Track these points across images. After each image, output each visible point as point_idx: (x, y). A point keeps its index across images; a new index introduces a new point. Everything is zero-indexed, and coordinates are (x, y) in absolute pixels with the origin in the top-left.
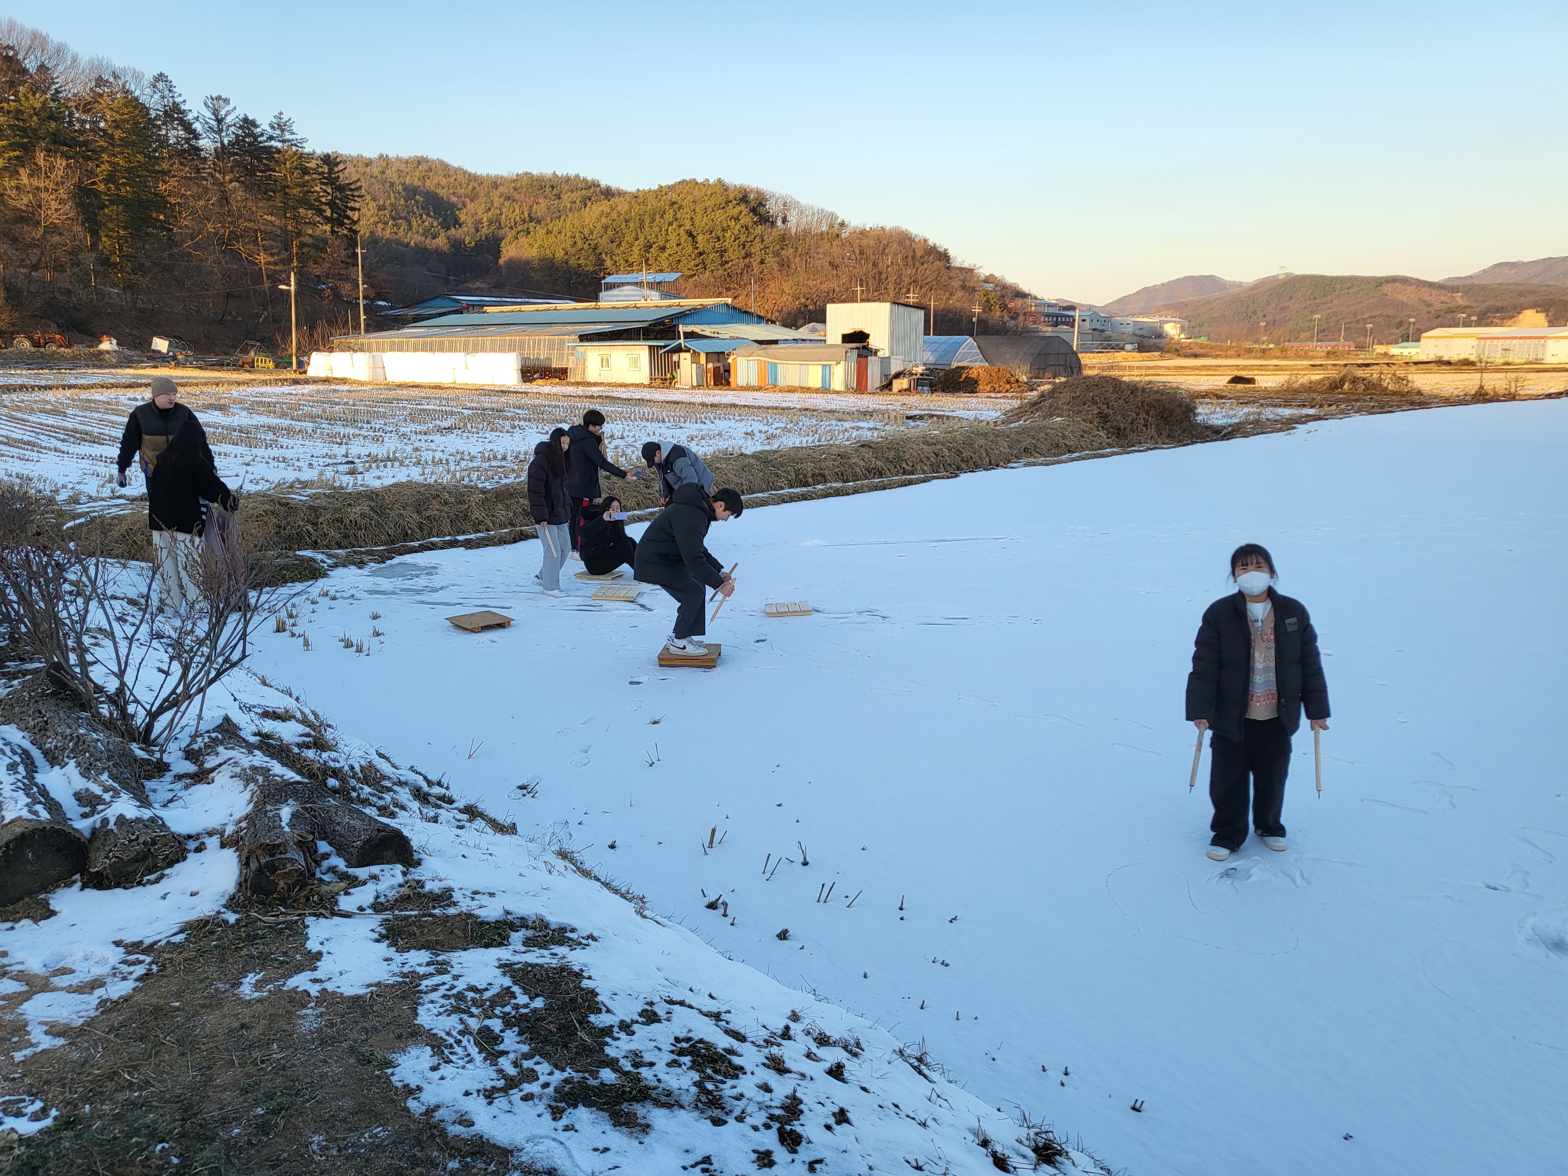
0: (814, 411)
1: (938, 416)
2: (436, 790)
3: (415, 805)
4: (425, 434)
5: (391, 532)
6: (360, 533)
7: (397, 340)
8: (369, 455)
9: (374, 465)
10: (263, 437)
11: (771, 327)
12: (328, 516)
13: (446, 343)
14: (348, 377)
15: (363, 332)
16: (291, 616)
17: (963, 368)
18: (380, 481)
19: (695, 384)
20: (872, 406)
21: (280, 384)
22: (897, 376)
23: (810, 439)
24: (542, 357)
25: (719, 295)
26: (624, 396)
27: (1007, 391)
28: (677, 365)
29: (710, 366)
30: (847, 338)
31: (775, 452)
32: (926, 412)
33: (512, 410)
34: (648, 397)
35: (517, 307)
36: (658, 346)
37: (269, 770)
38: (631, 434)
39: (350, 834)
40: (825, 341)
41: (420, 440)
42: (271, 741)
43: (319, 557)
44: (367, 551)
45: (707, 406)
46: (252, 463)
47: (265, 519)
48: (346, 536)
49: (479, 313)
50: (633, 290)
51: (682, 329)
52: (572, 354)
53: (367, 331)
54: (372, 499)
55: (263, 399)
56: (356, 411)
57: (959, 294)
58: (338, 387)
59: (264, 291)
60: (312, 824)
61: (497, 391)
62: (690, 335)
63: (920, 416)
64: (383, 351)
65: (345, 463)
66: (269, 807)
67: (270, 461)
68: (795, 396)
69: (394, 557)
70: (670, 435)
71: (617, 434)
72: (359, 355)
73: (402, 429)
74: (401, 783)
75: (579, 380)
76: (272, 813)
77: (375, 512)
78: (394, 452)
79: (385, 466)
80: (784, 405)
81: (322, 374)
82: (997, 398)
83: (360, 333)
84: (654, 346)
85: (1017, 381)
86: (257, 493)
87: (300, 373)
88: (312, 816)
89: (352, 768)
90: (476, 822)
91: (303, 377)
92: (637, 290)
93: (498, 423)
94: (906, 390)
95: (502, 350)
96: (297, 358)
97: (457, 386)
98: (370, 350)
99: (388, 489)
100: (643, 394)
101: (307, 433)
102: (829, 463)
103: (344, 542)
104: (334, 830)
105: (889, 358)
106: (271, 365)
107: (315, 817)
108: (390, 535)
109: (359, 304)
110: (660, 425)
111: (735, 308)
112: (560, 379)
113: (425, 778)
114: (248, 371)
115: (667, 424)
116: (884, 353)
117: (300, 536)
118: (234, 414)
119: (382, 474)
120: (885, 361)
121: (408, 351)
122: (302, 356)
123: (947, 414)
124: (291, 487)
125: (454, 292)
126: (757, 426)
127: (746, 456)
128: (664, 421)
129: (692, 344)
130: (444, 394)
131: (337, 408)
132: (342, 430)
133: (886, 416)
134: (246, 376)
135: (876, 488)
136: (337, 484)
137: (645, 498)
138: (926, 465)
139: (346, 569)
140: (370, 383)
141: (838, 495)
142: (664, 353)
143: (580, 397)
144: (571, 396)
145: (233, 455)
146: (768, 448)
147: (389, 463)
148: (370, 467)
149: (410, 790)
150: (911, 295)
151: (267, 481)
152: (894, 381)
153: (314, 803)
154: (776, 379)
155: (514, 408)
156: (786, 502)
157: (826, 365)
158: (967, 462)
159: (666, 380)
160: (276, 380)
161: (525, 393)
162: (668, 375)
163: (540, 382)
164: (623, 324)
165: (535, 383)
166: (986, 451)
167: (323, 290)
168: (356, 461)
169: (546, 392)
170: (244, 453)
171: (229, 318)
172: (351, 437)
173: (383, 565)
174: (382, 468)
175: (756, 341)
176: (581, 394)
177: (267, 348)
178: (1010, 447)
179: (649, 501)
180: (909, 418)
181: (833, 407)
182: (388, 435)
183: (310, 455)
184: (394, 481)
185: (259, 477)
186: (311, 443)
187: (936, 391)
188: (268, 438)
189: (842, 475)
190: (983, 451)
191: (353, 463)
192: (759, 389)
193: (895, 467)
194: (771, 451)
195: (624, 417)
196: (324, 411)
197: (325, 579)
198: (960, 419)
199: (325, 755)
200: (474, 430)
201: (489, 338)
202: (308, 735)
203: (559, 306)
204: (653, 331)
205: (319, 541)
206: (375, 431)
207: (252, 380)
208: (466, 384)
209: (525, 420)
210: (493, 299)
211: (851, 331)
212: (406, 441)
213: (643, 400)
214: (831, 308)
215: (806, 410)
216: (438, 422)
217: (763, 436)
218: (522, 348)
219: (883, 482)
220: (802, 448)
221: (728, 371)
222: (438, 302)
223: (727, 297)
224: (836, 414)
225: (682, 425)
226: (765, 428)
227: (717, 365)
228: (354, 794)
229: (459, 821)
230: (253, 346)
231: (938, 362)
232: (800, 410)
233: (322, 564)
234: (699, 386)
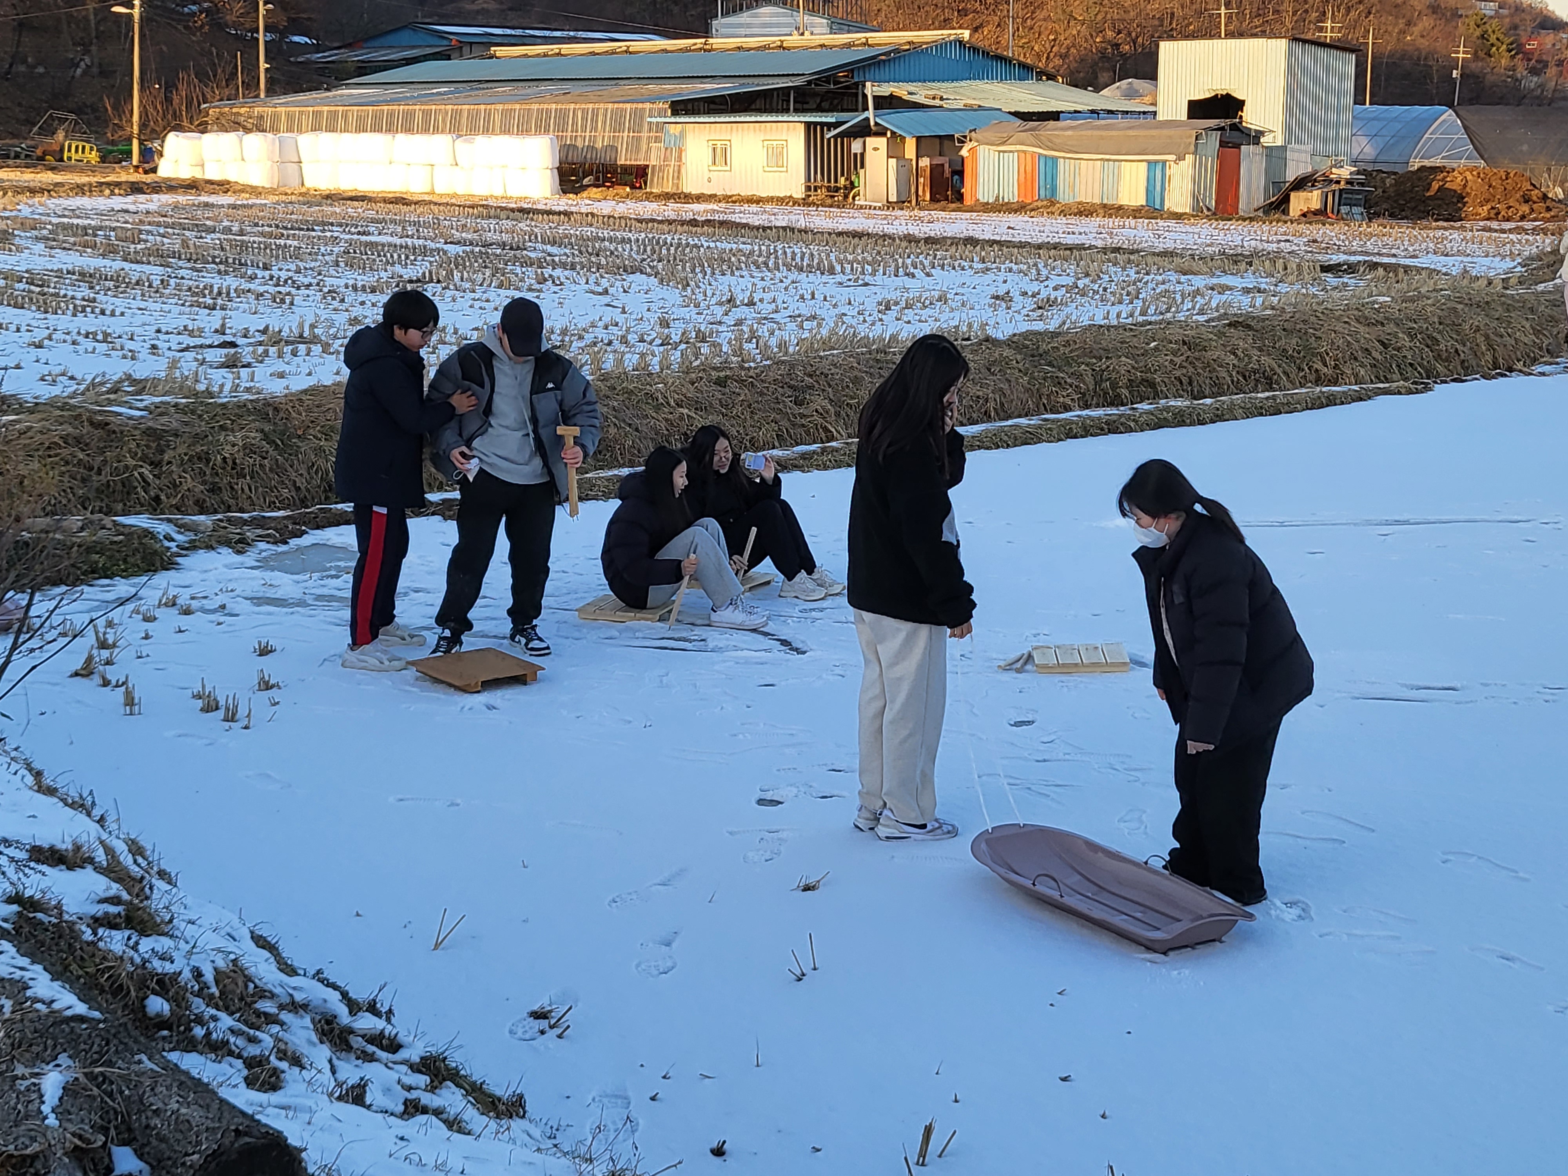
0: (1132, 252)
1: (1385, 266)
2: (367, 1022)
3: (320, 1054)
4: (373, 291)
5: (301, 483)
6: (242, 484)
7: (326, 108)
8: (264, 331)
9: (273, 350)
10: (70, 293)
11: (1048, 87)
12: (182, 450)
13: (419, 116)
14: (232, 179)
15: (262, 95)
16: (103, 645)
17: (1434, 170)
18: (283, 382)
19: (893, 198)
20: (1250, 245)
21: (107, 192)
22: (1300, 184)
23: (1125, 309)
24: (599, 145)
25: (945, 24)
26: (756, 221)
27: (1523, 218)
28: (860, 161)
29: (925, 162)
30: (1198, 109)
31: (1055, 335)
32: (1360, 258)
33: (539, 246)
34: (802, 224)
35: (555, 48)
36: (822, 124)
37: (27, 988)
38: (768, 296)
39: (179, 1136)
40: (1155, 113)
41: (363, 303)
42: (40, 915)
43: (162, 528)
44: (254, 518)
45: (917, 241)
46: (46, 342)
47: (65, 452)
48: (214, 489)
49: (482, 57)
50: (777, 15)
51: (871, 90)
52: (657, 140)
53: (271, 91)
54: (266, 418)
55: (76, 221)
56: (244, 245)
57: (1426, 22)
58: (212, 199)
59: (86, 19)
60: (105, 1111)
61: (512, 210)
62: (885, 103)
63: (1350, 266)
64: (300, 131)
65: (220, 346)
66: (20, 1070)
67: (80, 339)
68: (1092, 224)
69: (306, 532)
70: (844, 299)
71: (740, 298)
72: (254, 140)
73: (329, 281)
74: (295, 1007)
75: (669, 189)
76: (27, 1083)
77: (271, 442)
78: (313, 326)
79: (294, 353)
80: (1070, 240)
81: (185, 173)
82: (1503, 231)
83: (257, 96)
84: (816, 124)
85: (1545, 197)
86: (52, 403)
87: (146, 172)
88: (105, 1092)
89: (198, 974)
90: (444, 1092)
91: (149, 178)
92: (784, 15)
93: (512, 272)
94: (1316, 213)
95: (523, 130)
96: (141, 143)
97: (435, 199)
98: (274, 129)
99: (298, 399)
100: (793, 218)
101: (150, 286)
102: (1164, 359)
103: (211, 501)
104: (147, 1126)
105: (1284, 148)
106: (93, 156)
107: (110, 1095)
108: (298, 489)
109: (257, 39)
110: (825, 278)
111: (975, 50)
112: (633, 187)
113: (345, 995)
114: (53, 169)
115: (839, 278)
116: (1274, 139)
117: (128, 488)
118: (19, 249)
119: (287, 369)
120: (1276, 155)
121: (346, 130)
122: (151, 140)
123: (1403, 261)
124: (115, 390)
125: (435, 19)
126: (1016, 283)
127: (995, 342)
128: (832, 271)
129: (890, 120)
130: (410, 214)
131: (208, 239)
132: (217, 282)
133: (1280, 263)
134: (49, 177)
135: (1260, 411)
136: (201, 387)
137: (794, 425)
138: (1362, 366)
139: (212, 554)
140: (272, 191)
141: (1181, 424)
142: (835, 137)
143: (670, 222)
144: (653, 220)
145: (13, 328)
146: (1039, 326)
147: (302, 347)
148: (266, 352)
149: (313, 1020)
150: (1329, 24)
151: (72, 378)
152: (1293, 195)
153: (110, 1064)
154: (1054, 189)
155: (543, 242)
156: (1075, 437)
157: (1156, 162)
158: (1447, 360)
159: (837, 189)
160: (101, 184)
161: (567, 214)
162: (842, 181)
163: (594, 192)
164: (756, 81)
165: (585, 194)
166: (1487, 337)
167: (193, 14)
168: (240, 341)
169: (606, 212)
170: (34, 323)
171: (22, 68)
172: (233, 294)
173: (282, 548)
174: (288, 357)
175: (1016, 114)
176: (672, 216)
177: (89, 125)
178: (1537, 333)
179: (801, 431)
180: (1326, 269)
181: (1170, 245)
182: (303, 291)
183: (155, 328)
184: (311, 382)
185: (57, 370)
186: (158, 306)
187: (1377, 215)
188: (79, 295)
189: (1190, 383)
190: (1480, 339)
191: (233, 345)
192: (1019, 208)
193: (1300, 369)
194: (1046, 332)
195: (755, 263)
196: (185, 243)
197: (171, 573)
198: (1432, 272)
199: (146, 945)
200: (467, 285)
201: (500, 107)
202: (115, 900)
203: (635, 46)
204: (815, 94)
205: (163, 497)
206: (277, 285)
207: (57, 184)
208: (455, 196)
209: (564, 265)
210: (509, 32)
211: (1208, 95)
212: (336, 304)
213: (792, 230)
214: (1167, 50)
215: (1117, 250)
216: (398, 268)
217: (1030, 303)
218: (561, 127)
219: (1274, 398)
220: (1109, 328)
221: (960, 173)
222: (405, 36)
223: (960, 28)
224: (1177, 260)
225: (868, 279)
226: (1035, 287)
227: (938, 160)
228: (199, 1032)
229: (409, 1089)
230: (62, 121)
231: (1381, 158)
232: (1104, 250)
233: (167, 544)
234: (901, 203)
